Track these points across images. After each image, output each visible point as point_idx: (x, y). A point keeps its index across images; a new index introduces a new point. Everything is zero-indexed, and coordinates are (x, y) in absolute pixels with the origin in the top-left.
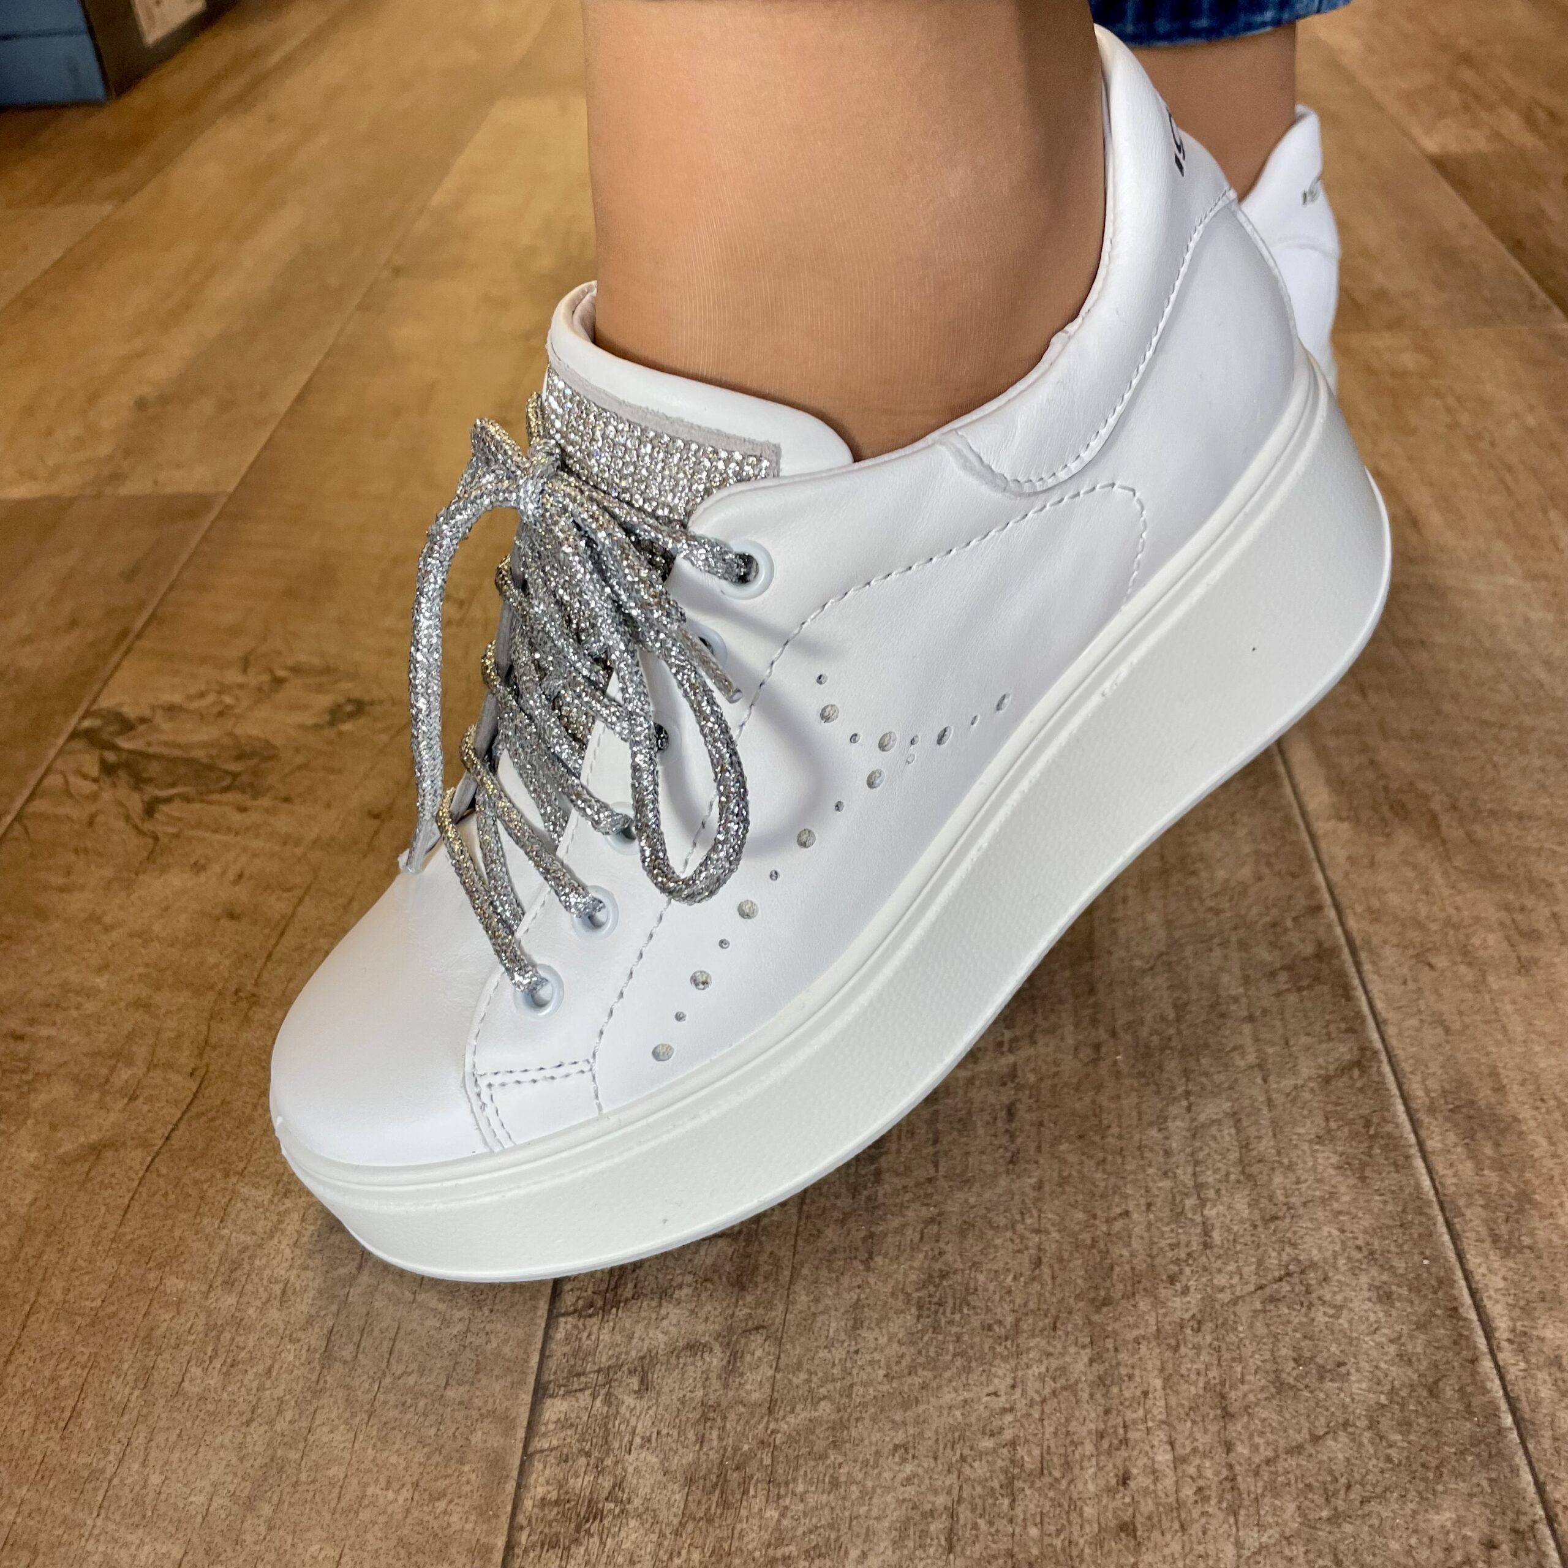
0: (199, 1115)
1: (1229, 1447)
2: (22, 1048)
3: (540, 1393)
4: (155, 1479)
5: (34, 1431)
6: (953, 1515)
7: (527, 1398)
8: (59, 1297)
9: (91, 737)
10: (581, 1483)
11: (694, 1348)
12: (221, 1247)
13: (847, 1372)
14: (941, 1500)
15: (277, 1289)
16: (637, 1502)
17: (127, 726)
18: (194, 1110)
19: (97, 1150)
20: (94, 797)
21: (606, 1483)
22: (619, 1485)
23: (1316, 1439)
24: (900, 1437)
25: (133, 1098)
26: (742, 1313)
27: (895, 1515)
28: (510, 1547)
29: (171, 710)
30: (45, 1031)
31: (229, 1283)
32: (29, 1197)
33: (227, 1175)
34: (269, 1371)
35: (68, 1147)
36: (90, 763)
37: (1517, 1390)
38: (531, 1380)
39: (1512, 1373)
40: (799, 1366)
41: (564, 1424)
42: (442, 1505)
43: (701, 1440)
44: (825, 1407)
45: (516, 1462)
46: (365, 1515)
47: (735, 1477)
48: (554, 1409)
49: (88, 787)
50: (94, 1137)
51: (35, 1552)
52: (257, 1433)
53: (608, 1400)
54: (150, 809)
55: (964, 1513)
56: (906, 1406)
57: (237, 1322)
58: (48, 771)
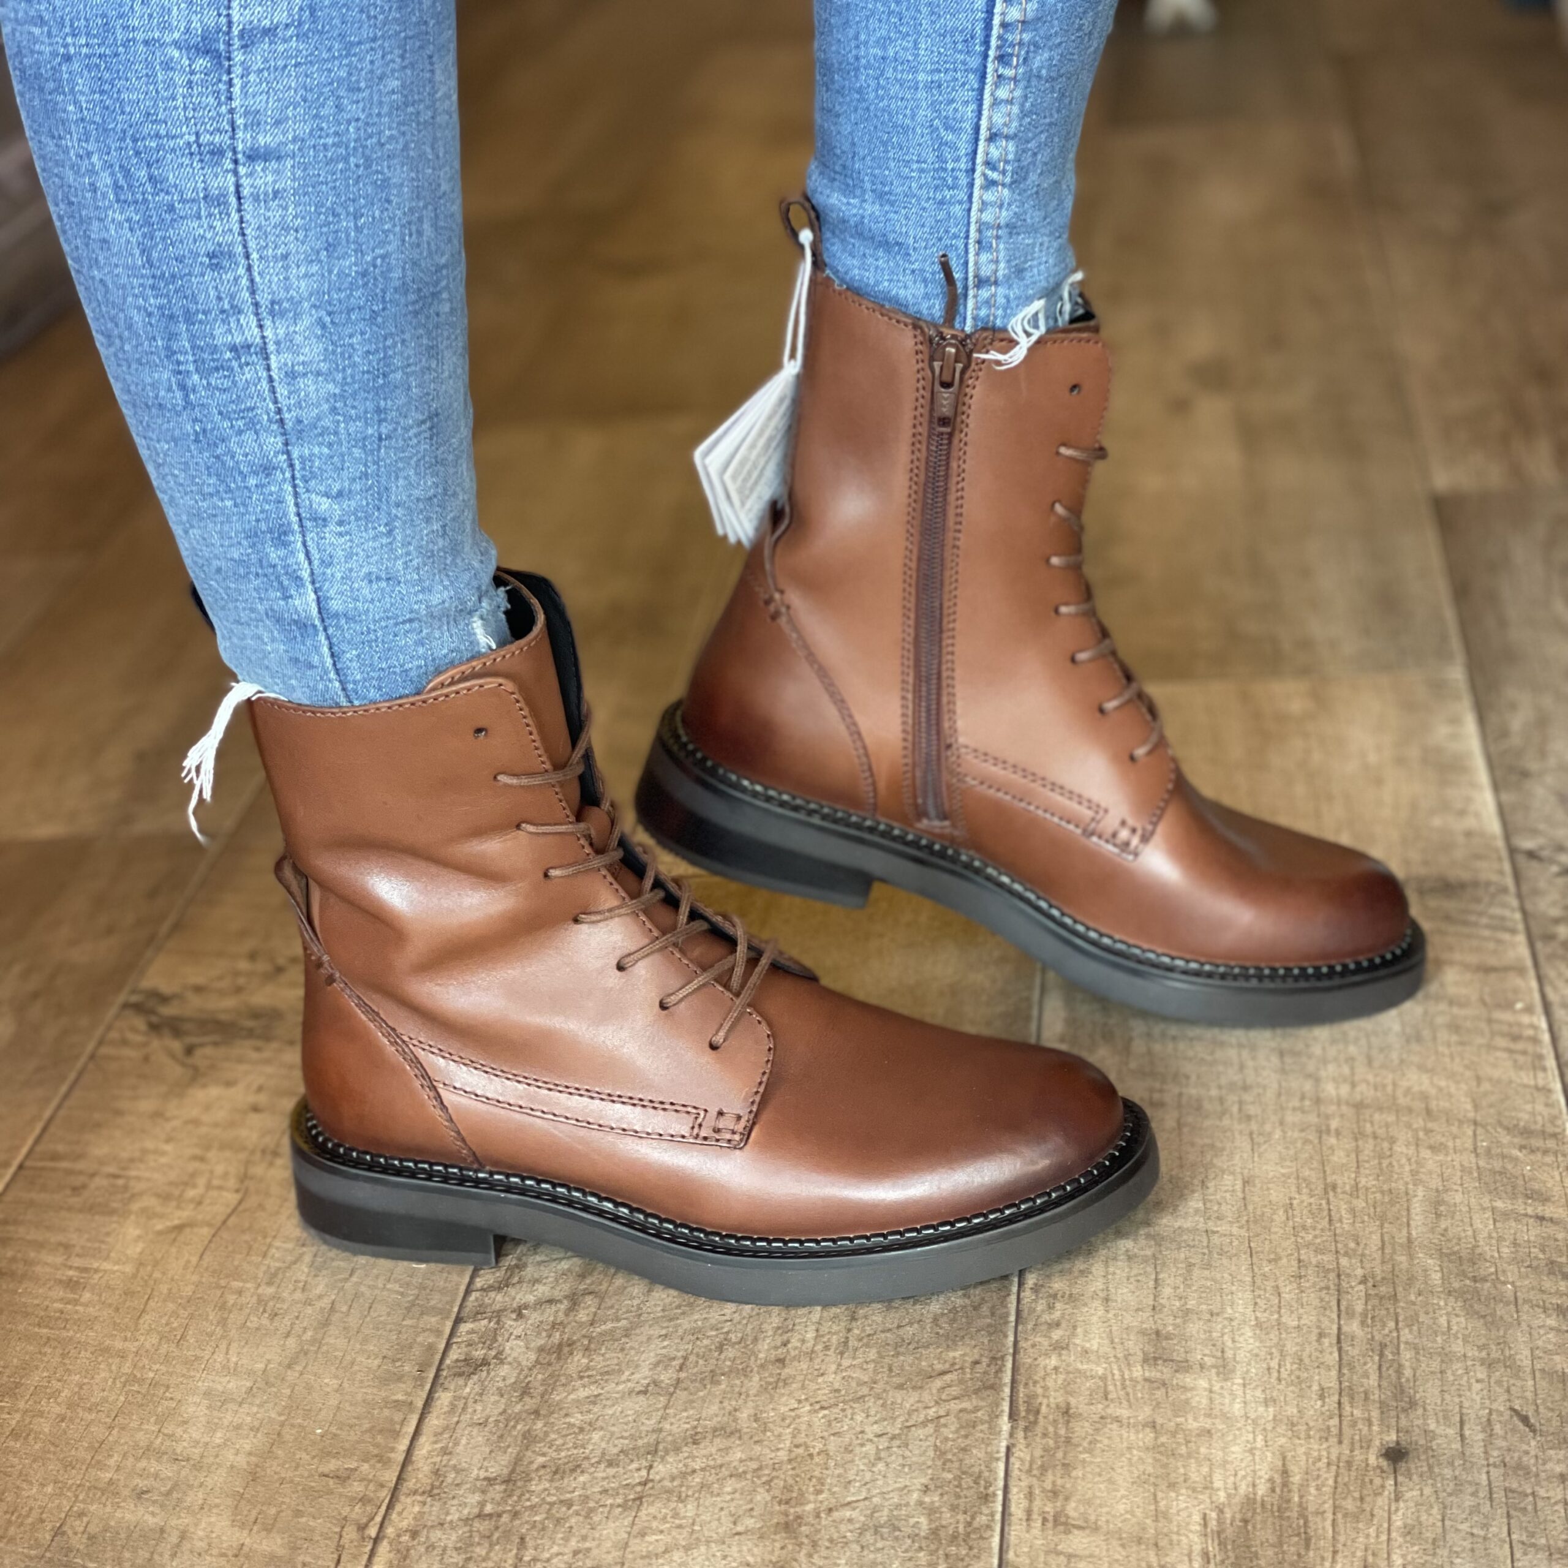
0: (245, 1210)
1: (849, 1330)
2: (120, 1182)
3: (458, 1320)
4: (234, 1359)
5: (160, 1343)
6: (685, 1358)
7: (449, 1324)
8: (165, 1291)
9: (138, 1008)
10: (479, 1353)
11: (550, 1301)
12: (263, 1268)
13: (639, 1308)
14: (680, 1354)
15: (301, 1285)
16: (509, 1359)
17: (164, 999)
18: (241, 1208)
19: (180, 1228)
20: (145, 1044)
21: (493, 1353)
22: (500, 1353)
23: (899, 1327)
24: (664, 1332)
25: (200, 1203)
26: (582, 1287)
27: (653, 1360)
28: (437, 1376)
29: (198, 989)
30: (133, 1173)
31: (269, 1284)
32: (138, 1250)
33: (265, 1237)
34: (297, 1318)
35: (159, 1227)
36: (140, 1023)
37: (1025, 1307)
38: (453, 1316)
39: (1025, 1301)
40: (612, 1307)
41: (468, 1333)
42: (398, 1364)
43: (549, 1336)
44: (624, 1323)
45: (442, 1346)
46: (356, 1368)
47: (566, 1350)
48: (464, 1328)
49: (139, 1039)
50: (176, 1222)
51: (168, 1387)
52: (291, 1342)
53: (498, 1323)
54: (189, 1051)
55: (692, 1358)
56: (671, 1320)
57: (277, 1298)
58: (109, 1028)
